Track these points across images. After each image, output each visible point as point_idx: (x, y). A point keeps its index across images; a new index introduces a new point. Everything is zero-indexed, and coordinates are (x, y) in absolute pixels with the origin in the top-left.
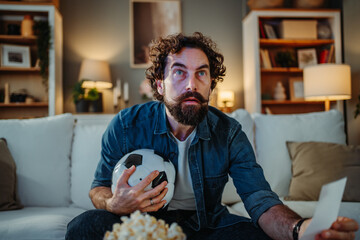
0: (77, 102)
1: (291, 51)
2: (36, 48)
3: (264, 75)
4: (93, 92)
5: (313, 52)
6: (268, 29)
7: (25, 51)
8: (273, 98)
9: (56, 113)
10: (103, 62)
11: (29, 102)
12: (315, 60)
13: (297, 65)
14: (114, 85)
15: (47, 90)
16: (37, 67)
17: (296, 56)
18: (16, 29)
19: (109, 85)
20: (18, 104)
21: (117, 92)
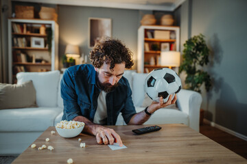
0: (64, 63)
1: (158, 44)
2: (46, 39)
3: (146, 54)
4: (71, 59)
5: (168, 45)
6: (149, 34)
7: (42, 40)
8: (149, 64)
9: (55, 70)
10: (76, 46)
11: (43, 62)
12: (168, 48)
13: (160, 50)
14: (81, 56)
15: (51, 57)
16: (47, 47)
17: (160, 46)
18: (38, 31)
19: (78, 56)
20: (38, 63)
21: (82, 59)
